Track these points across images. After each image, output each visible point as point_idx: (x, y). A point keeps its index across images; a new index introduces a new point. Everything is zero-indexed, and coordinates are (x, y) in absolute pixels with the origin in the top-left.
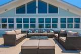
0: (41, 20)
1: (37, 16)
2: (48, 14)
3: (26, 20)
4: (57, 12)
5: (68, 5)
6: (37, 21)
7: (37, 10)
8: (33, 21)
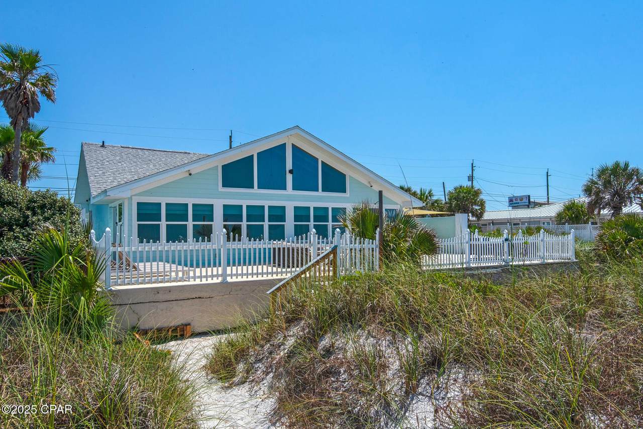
0: (301, 214)
1: (289, 198)
2: (320, 193)
3: (256, 213)
4: (344, 191)
5: (372, 176)
6: (290, 215)
7: (289, 178)
8: (278, 214)
